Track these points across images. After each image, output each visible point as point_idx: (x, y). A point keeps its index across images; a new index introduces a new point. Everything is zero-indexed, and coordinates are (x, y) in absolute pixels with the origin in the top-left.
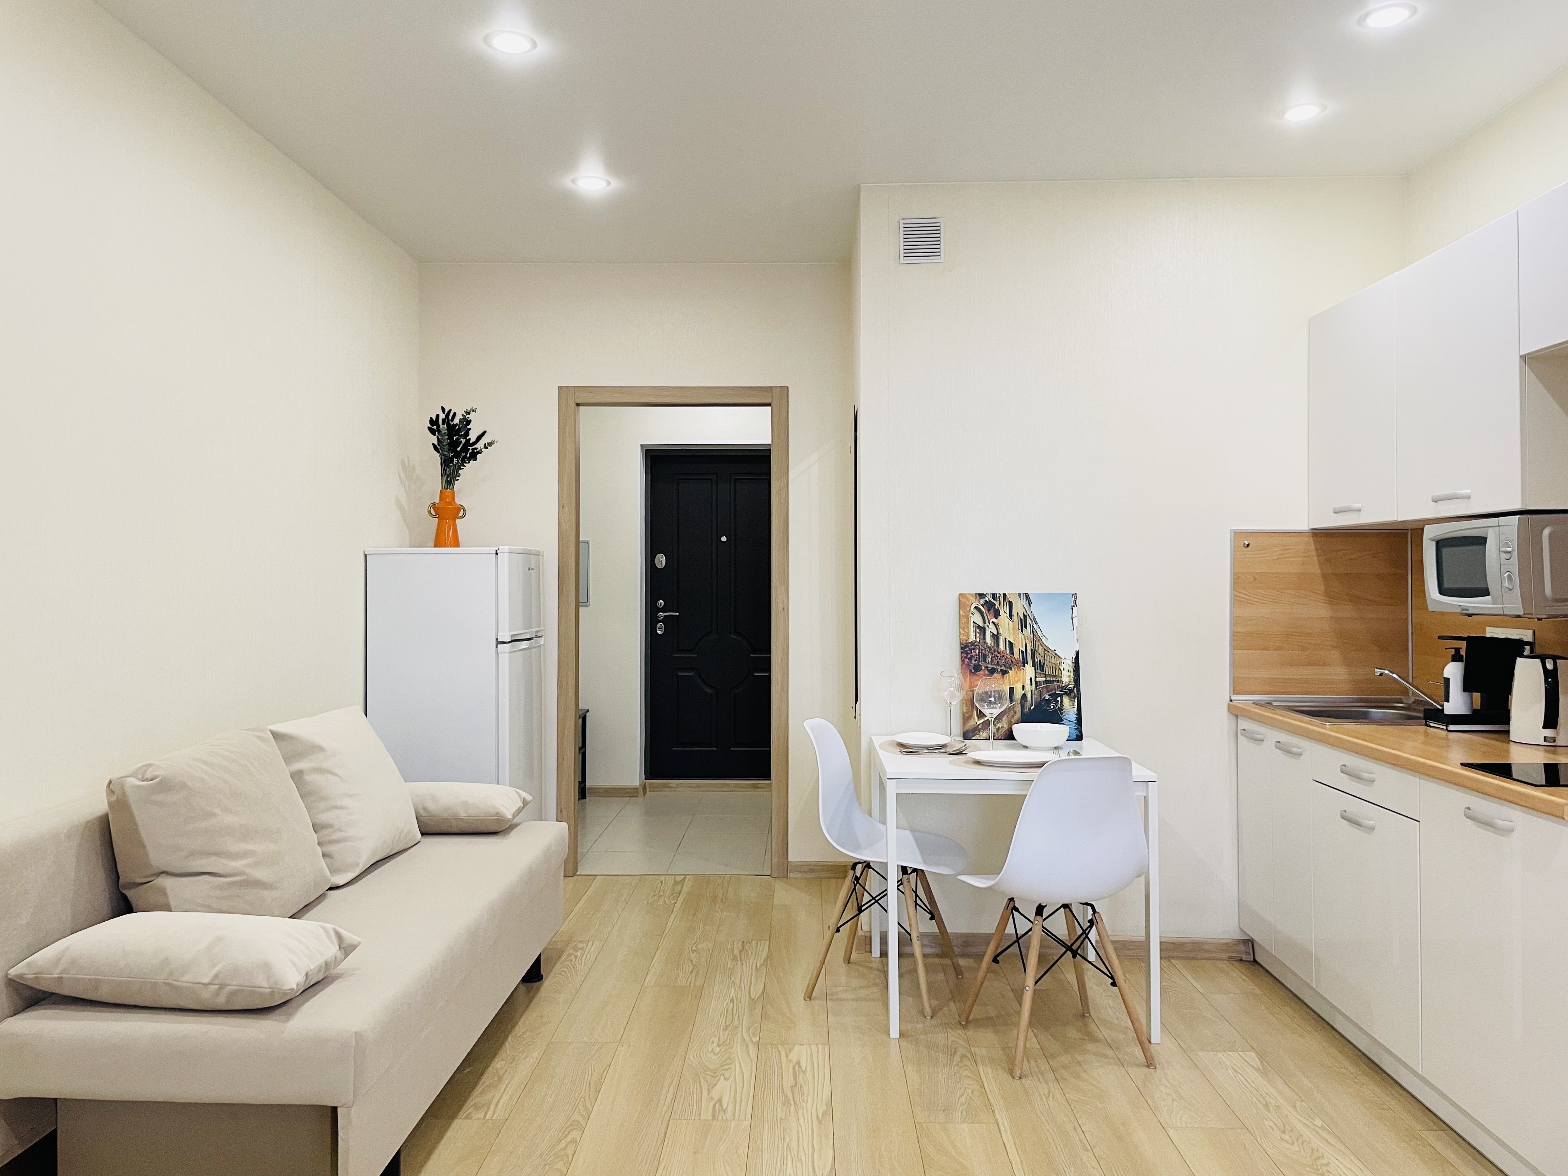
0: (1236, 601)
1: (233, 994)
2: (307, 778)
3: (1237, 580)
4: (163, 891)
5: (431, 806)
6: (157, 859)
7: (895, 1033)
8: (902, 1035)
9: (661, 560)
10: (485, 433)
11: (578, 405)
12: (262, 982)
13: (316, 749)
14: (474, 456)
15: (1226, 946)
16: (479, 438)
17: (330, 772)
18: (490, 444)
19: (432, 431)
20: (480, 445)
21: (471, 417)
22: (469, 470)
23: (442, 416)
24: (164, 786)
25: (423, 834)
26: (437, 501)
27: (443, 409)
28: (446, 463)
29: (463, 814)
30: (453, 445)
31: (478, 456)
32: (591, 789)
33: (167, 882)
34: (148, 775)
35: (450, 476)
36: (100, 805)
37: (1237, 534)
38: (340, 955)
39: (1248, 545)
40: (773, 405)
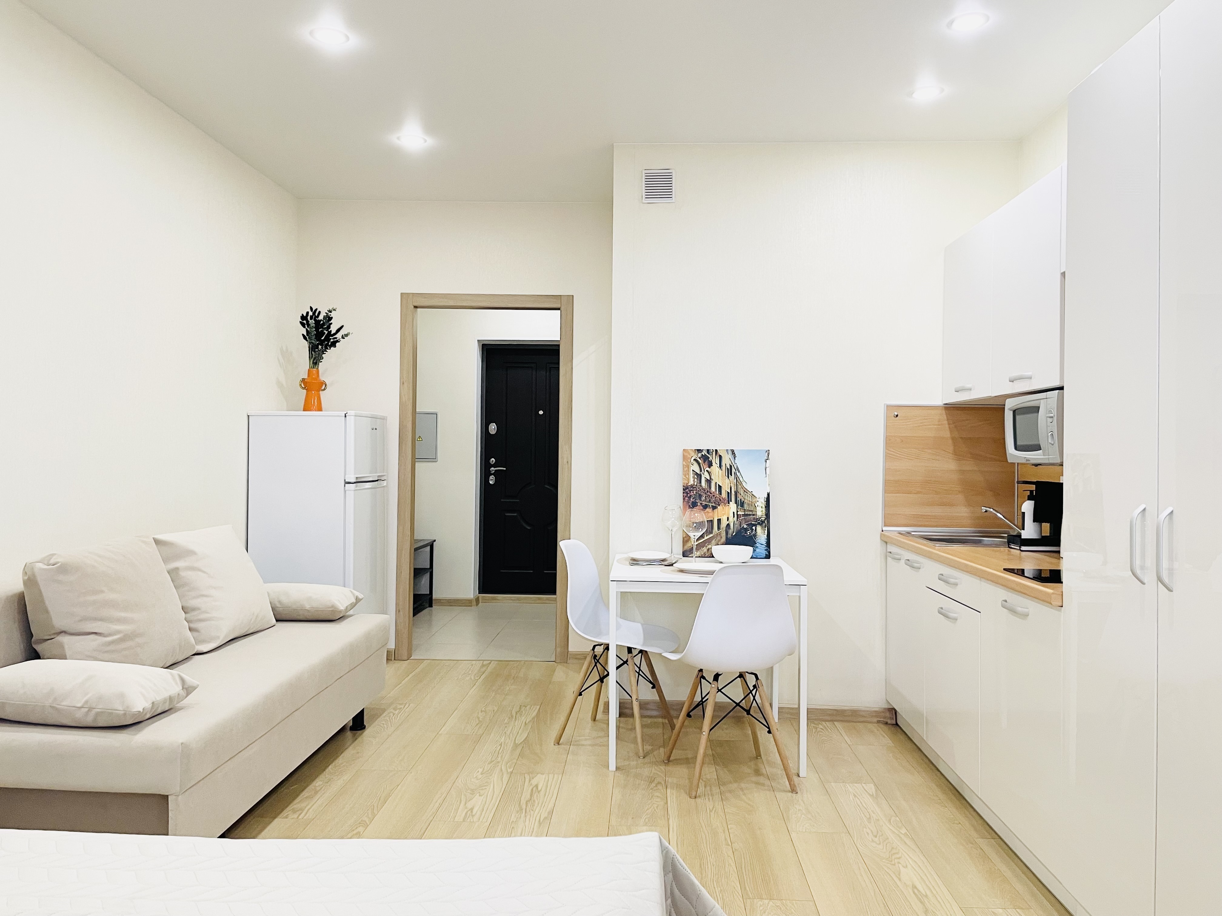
0: (888, 457)
1: (97, 714)
2: (182, 574)
3: (889, 442)
4: (61, 646)
5: (285, 600)
6: (59, 622)
7: (612, 767)
8: (617, 768)
9: (493, 428)
10: (342, 326)
11: (416, 307)
12: (119, 707)
13: (190, 553)
14: (334, 344)
15: (876, 714)
16: (338, 331)
17: (200, 570)
18: (347, 335)
19: (303, 325)
20: (339, 336)
21: (332, 314)
22: (330, 355)
23: (311, 313)
24: (64, 569)
25: (277, 621)
26: (306, 377)
27: (311, 308)
28: (313, 348)
29: (308, 607)
30: (319, 335)
31: (337, 344)
32: (436, 600)
33: (65, 640)
34: (52, 561)
35: (315, 359)
36: (16, 585)
37: (889, 407)
38: (183, 693)
39: (897, 416)
40: (562, 309)
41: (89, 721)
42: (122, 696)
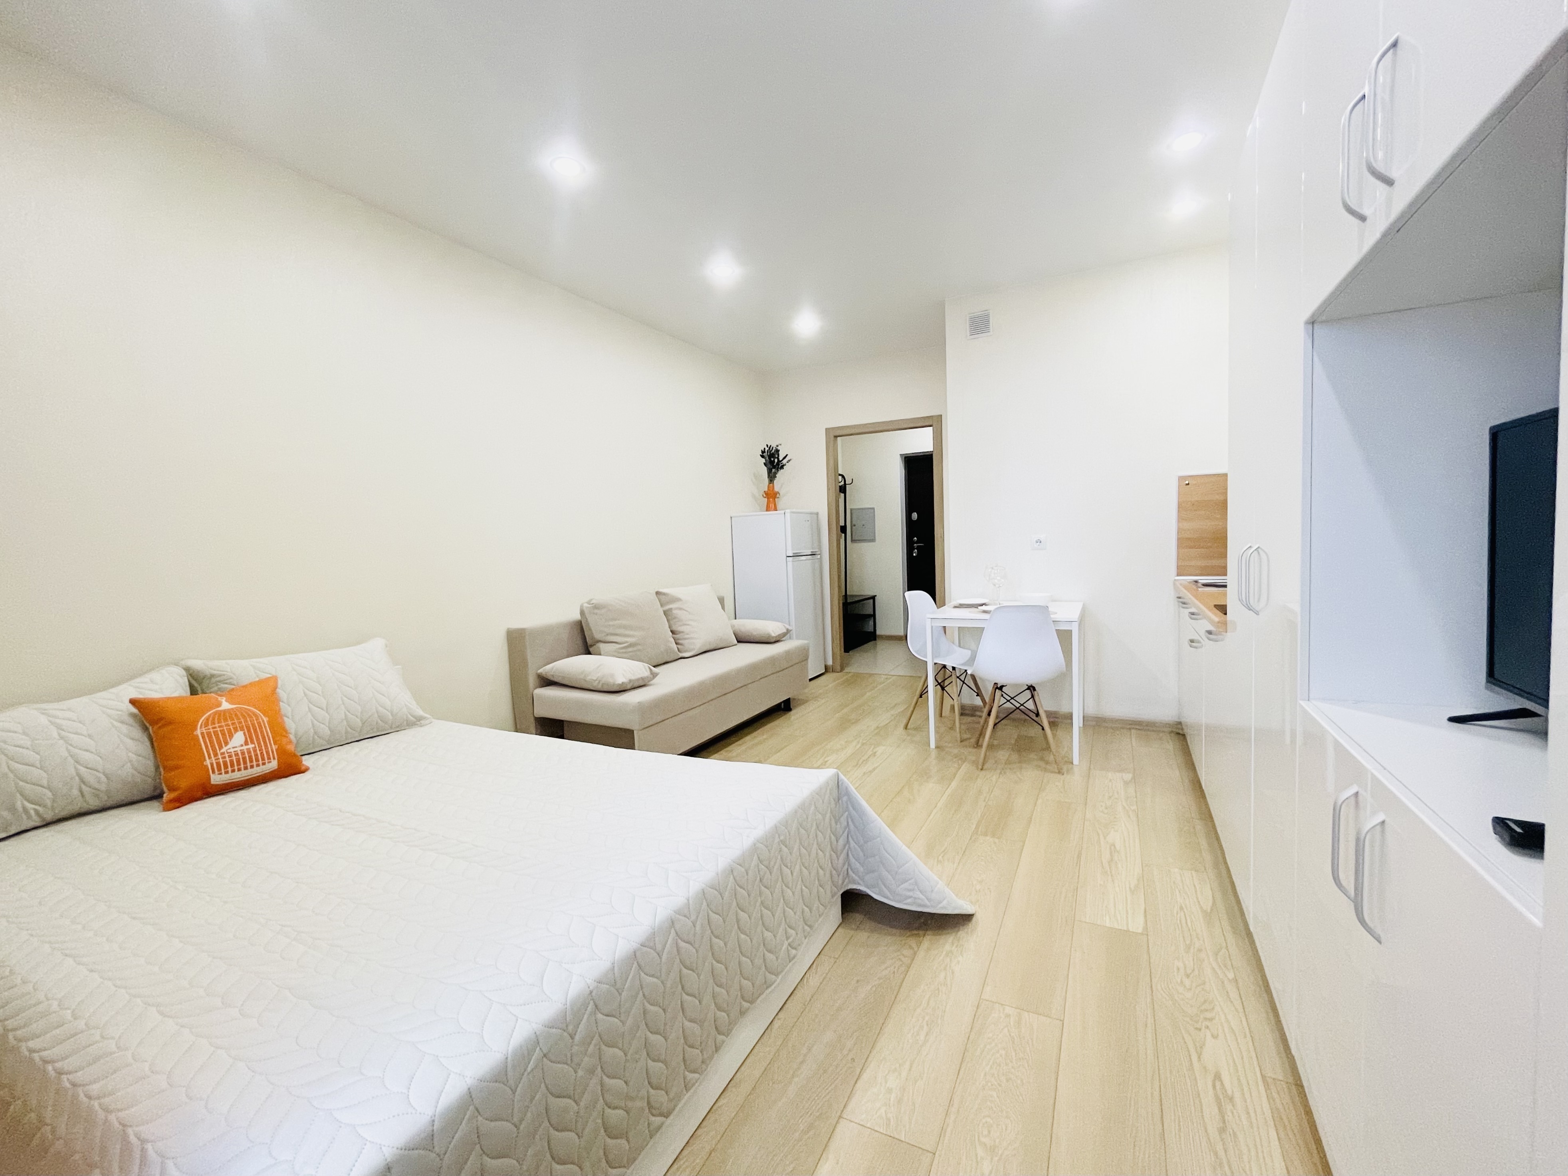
0: (1180, 519)
1: (603, 684)
2: (674, 612)
3: (1180, 507)
4: (599, 648)
5: (743, 629)
6: (598, 636)
7: (933, 745)
8: (937, 747)
9: (915, 516)
10: (787, 455)
11: (836, 437)
13: (678, 600)
14: (782, 467)
16: (784, 458)
17: (684, 610)
18: (789, 461)
19: (762, 456)
20: (784, 462)
21: (779, 448)
22: (781, 474)
23: (767, 449)
24: (596, 607)
25: (738, 642)
26: (766, 490)
27: (767, 445)
28: (769, 471)
29: (755, 633)
30: (772, 462)
31: (784, 467)
33: (601, 645)
34: (592, 602)
35: (772, 477)
36: (577, 616)
37: (1181, 479)
38: (651, 676)
39: (1188, 484)
40: (934, 426)
41: (599, 687)
42: (612, 676)
